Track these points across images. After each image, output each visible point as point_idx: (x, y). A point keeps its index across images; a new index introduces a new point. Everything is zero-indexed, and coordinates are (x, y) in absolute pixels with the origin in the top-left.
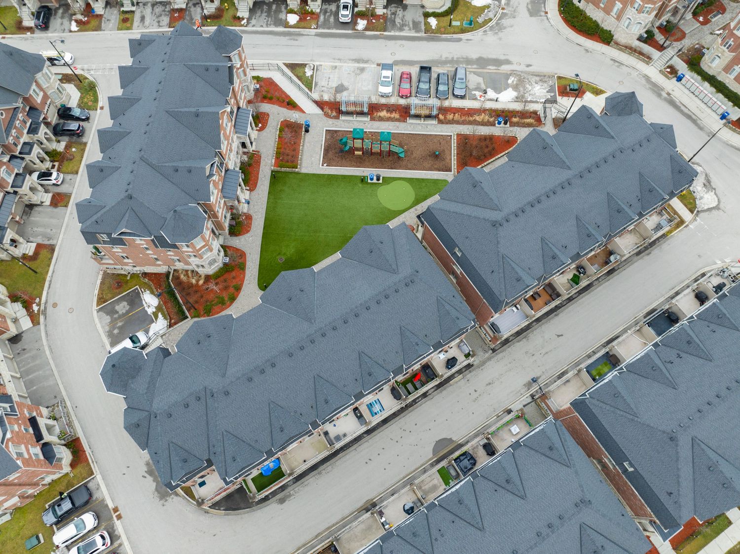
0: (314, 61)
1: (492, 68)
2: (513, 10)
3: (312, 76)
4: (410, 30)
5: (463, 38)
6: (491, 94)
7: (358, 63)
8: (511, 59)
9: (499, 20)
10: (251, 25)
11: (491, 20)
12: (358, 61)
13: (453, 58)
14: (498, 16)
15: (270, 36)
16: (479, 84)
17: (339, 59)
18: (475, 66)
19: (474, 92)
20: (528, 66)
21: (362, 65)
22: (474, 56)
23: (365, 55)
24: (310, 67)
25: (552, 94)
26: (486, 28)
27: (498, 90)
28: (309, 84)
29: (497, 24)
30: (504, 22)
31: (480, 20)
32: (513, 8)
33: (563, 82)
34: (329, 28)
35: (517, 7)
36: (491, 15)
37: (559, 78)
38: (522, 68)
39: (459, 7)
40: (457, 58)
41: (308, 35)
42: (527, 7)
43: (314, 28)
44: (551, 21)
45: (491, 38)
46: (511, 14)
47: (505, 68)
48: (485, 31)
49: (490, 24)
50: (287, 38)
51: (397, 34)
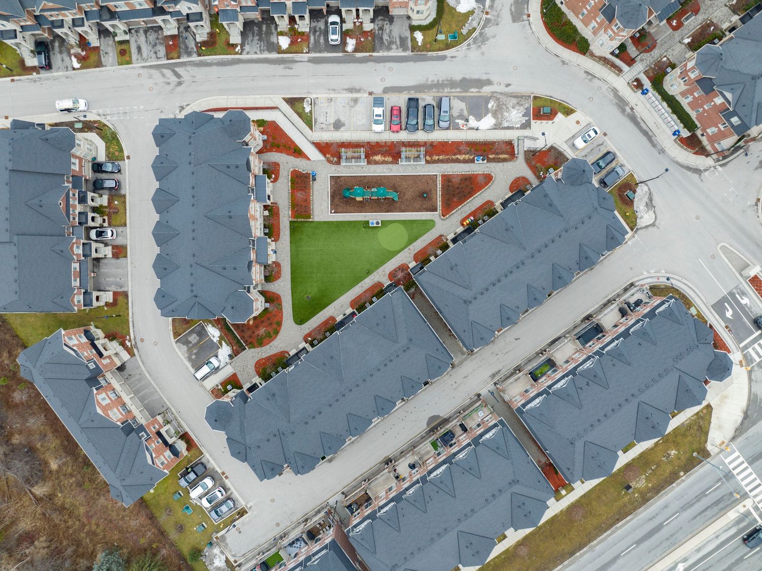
0: (310, 93)
1: (473, 91)
2: (496, 14)
3: (311, 112)
4: (397, 48)
5: (448, 55)
6: (473, 122)
7: (352, 92)
8: (492, 79)
9: (483, 28)
10: (245, 52)
11: (474, 29)
12: (351, 90)
13: (438, 81)
14: (482, 23)
15: (266, 65)
16: (462, 110)
17: (334, 90)
18: (458, 90)
19: (457, 121)
20: (508, 85)
21: (355, 95)
22: (458, 77)
23: (357, 82)
24: (308, 101)
25: (527, 118)
26: (470, 40)
27: (479, 118)
28: (309, 121)
29: (481, 34)
30: (489, 31)
31: (464, 31)
32: (497, 11)
33: (539, 103)
34: (320, 52)
35: (501, 10)
36: (475, 24)
37: (535, 98)
38: (502, 89)
39: (445, 16)
40: (442, 81)
41: (301, 61)
42: (511, 10)
43: (306, 53)
44: (533, 26)
45: (474, 54)
46: (495, 20)
47: (487, 90)
48: (469, 45)
49: (474, 35)
50: (282, 66)
51: (386, 54)
